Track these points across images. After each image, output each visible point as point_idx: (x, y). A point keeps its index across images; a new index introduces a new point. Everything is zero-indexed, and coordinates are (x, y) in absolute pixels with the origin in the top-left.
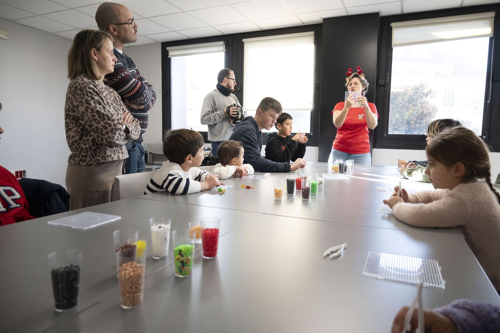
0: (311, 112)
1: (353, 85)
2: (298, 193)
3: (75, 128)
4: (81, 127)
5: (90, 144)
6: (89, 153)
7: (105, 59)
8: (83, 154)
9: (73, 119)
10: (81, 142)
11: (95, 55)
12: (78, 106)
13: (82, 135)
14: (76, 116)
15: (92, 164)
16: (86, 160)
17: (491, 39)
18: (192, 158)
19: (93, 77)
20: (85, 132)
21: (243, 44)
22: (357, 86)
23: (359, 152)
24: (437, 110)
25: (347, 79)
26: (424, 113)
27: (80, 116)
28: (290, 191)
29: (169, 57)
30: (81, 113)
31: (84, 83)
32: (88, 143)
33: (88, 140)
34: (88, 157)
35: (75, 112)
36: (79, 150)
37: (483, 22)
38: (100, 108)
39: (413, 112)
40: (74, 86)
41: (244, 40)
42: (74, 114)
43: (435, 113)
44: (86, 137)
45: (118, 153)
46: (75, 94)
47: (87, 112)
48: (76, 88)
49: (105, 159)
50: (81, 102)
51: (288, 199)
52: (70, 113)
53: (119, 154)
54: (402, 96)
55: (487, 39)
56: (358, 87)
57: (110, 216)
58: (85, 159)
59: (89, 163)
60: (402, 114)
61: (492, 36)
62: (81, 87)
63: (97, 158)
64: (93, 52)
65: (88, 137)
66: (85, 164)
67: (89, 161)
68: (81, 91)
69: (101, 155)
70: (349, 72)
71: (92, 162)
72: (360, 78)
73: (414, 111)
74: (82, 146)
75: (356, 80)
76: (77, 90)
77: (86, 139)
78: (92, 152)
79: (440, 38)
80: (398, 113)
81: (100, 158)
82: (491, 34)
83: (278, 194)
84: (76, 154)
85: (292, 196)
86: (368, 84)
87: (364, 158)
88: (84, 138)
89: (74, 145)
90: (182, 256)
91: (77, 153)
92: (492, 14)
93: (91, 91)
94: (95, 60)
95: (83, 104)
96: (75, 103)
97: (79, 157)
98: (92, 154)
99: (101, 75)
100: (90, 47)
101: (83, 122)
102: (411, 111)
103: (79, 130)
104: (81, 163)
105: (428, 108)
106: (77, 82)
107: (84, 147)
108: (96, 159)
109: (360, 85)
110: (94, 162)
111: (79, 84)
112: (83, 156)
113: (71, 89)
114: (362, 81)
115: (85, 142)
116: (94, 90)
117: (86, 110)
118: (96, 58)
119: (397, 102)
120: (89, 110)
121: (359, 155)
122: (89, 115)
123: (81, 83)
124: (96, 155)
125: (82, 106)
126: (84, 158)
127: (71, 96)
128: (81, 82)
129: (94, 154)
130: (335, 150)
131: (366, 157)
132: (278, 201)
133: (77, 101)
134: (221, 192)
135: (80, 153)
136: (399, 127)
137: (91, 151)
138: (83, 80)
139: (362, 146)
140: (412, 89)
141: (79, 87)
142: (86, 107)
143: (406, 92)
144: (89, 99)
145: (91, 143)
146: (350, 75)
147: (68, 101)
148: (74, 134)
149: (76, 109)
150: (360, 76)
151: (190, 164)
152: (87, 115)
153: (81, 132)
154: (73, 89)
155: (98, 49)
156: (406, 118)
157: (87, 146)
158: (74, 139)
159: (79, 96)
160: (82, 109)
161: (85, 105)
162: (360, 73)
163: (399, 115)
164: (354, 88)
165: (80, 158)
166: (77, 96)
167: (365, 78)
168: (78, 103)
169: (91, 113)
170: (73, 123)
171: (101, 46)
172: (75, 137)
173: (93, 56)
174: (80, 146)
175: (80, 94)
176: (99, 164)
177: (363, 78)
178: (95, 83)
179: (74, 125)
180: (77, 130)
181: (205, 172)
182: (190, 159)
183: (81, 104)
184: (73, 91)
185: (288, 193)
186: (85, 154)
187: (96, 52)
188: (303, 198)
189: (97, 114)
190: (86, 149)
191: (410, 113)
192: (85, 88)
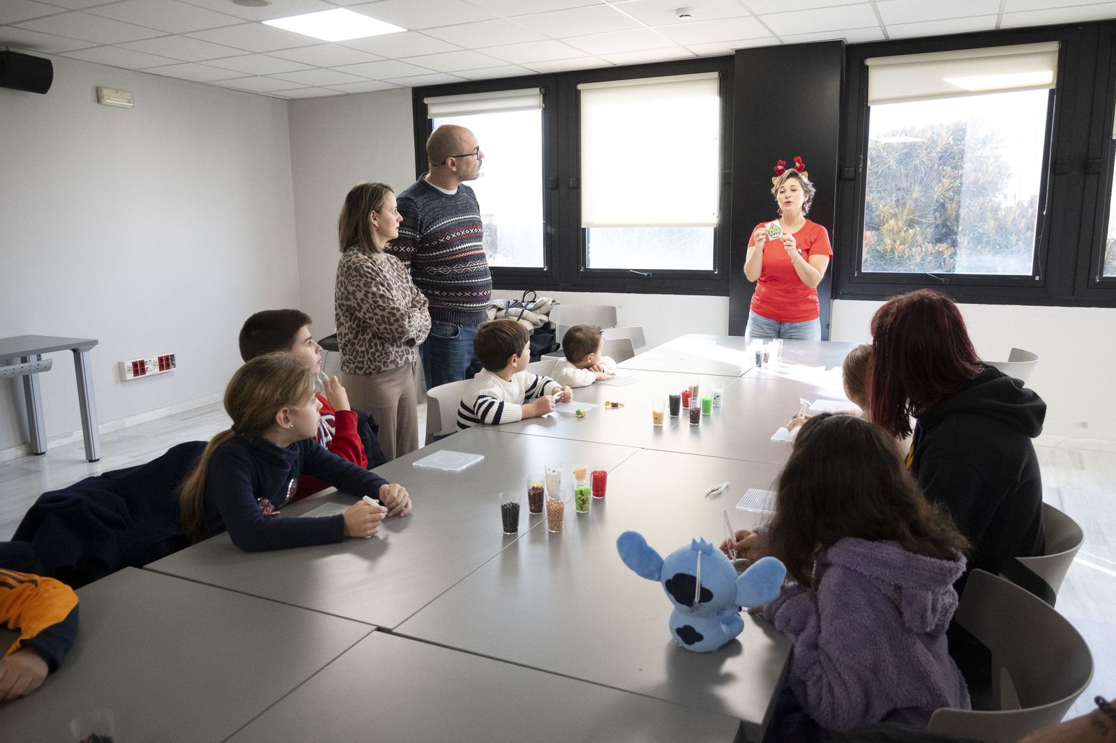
0: (715, 230)
1: (788, 193)
2: (685, 415)
3: (349, 323)
4: (356, 322)
5: (367, 346)
6: (366, 357)
7: (387, 222)
8: (358, 359)
9: (347, 310)
10: (356, 341)
11: (375, 219)
12: (354, 293)
13: (357, 333)
14: (350, 305)
15: (371, 373)
16: (363, 367)
17: (1052, 92)
18: (516, 359)
19: (373, 249)
20: (361, 329)
21: (578, 93)
22: (794, 194)
23: (799, 318)
24: (1010, 174)
25: (776, 181)
26: (980, 183)
27: (356, 306)
28: (674, 411)
29: (429, 118)
30: (360, 301)
31: (360, 260)
32: (364, 343)
33: (364, 340)
34: (365, 363)
35: (350, 300)
36: (354, 354)
37: (1039, 59)
38: (383, 291)
39: (951, 183)
40: (346, 266)
41: (580, 87)
42: (348, 303)
43: (1005, 181)
44: (362, 335)
45: (407, 354)
46: (348, 276)
47: (368, 298)
48: (349, 267)
49: (387, 366)
50: (358, 286)
51: (672, 424)
52: (344, 302)
53: (409, 356)
54: (926, 150)
55: (1045, 94)
56: (797, 197)
57: (473, 456)
58: (362, 365)
59: (368, 372)
60: (927, 189)
61: (1054, 87)
62: (356, 267)
63: (377, 364)
64: (372, 215)
65: (365, 336)
66: (362, 372)
67: (366, 369)
68: (356, 272)
69: (383, 361)
70: (780, 167)
71: (371, 370)
72: (800, 179)
73: (955, 181)
74: (358, 348)
75: (792, 181)
76: (351, 271)
77: (362, 338)
78: (370, 356)
79: (959, 90)
80: (917, 187)
81: (381, 365)
82: (1052, 84)
83: (657, 418)
84: (351, 359)
85: (677, 419)
86: (814, 190)
87: (807, 330)
88: (360, 336)
89: (347, 346)
90: (583, 495)
91: (352, 357)
92: (1054, 46)
93: (370, 271)
94: (375, 226)
95: (361, 287)
96: (351, 289)
97: (354, 364)
98: (369, 359)
99: (381, 243)
100: (369, 210)
101: (360, 315)
102: (946, 182)
103: (354, 326)
104: (357, 371)
105: (990, 170)
106: (350, 260)
107: (360, 349)
108: (376, 366)
109: (801, 192)
110: (373, 370)
111: (354, 263)
112: (359, 362)
113: (342, 270)
114: (804, 185)
115: (361, 342)
116: (372, 269)
117: (366, 295)
118: (376, 223)
119: (915, 162)
120: (370, 296)
121: (798, 324)
122: (370, 301)
123: (356, 262)
124: (375, 360)
125: (360, 291)
126: (360, 365)
127: (343, 278)
128: (356, 260)
129: (372, 359)
130: (755, 314)
131: (810, 328)
132: (658, 429)
133: (353, 285)
134: (580, 416)
135: (355, 358)
136: (921, 216)
137: (368, 354)
138: (357, 257)
139: (803, 307)
140: (947, 133)
141: (353, 267)
142: (366, 291)
143: (935, 138)
144: (369, 280)
145: (368, 344)
146: (781, 172)
147: (339, 286)
148: (347, 331)
149: (351, 297)
150: (800, 175)
151: (514, 367)
152: (368, 302)
153: (357, 329)
154: (345, 269)
155: (379, 211)
156: (935, 197)
157: (364, 349)
158: (347, 338)
159: (355, 279)
160: (360, 295)
161: (364, 289)
162: (800, 170)
163: (920, 192)
164: (789, 200)
165: (356, 364)
166: (352, 279)
167: (810, 179)
168: (354, 288)
169: (372, 298)
170: (347, 317)
171: (381, 207)
172: (348, 334)
173: (373, 221)
174: (355, 348)
175: (356, 276)
176: (379, 371)
177: (805, 180)
178: (371, 258)
179: (347, 319)
180: (351, 325)
181: (549, 381)
182: (514, 361)
183: (358, 288)
184: (346, 272)
185: (671, 414)
186: (361, 359)
187: (376, 214)
188: (691, 422)
189: (380, 298)
190: (362, 352)
191: (943, 185)
192: (362, 268)
